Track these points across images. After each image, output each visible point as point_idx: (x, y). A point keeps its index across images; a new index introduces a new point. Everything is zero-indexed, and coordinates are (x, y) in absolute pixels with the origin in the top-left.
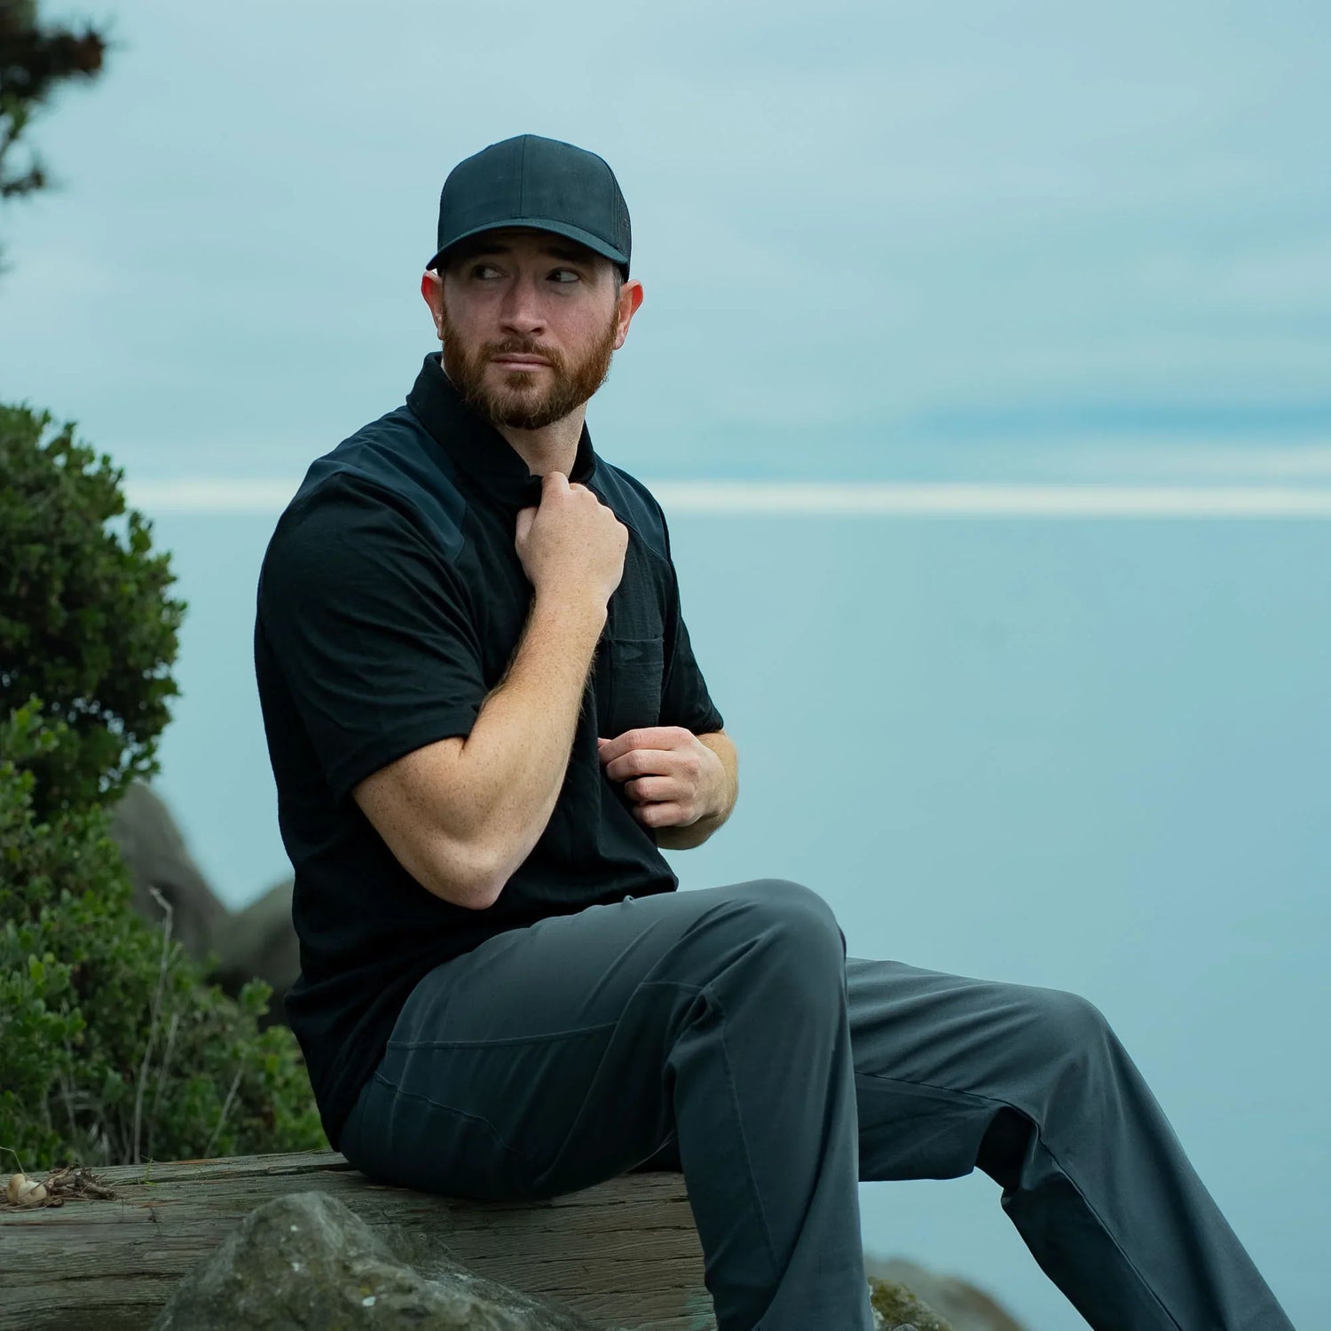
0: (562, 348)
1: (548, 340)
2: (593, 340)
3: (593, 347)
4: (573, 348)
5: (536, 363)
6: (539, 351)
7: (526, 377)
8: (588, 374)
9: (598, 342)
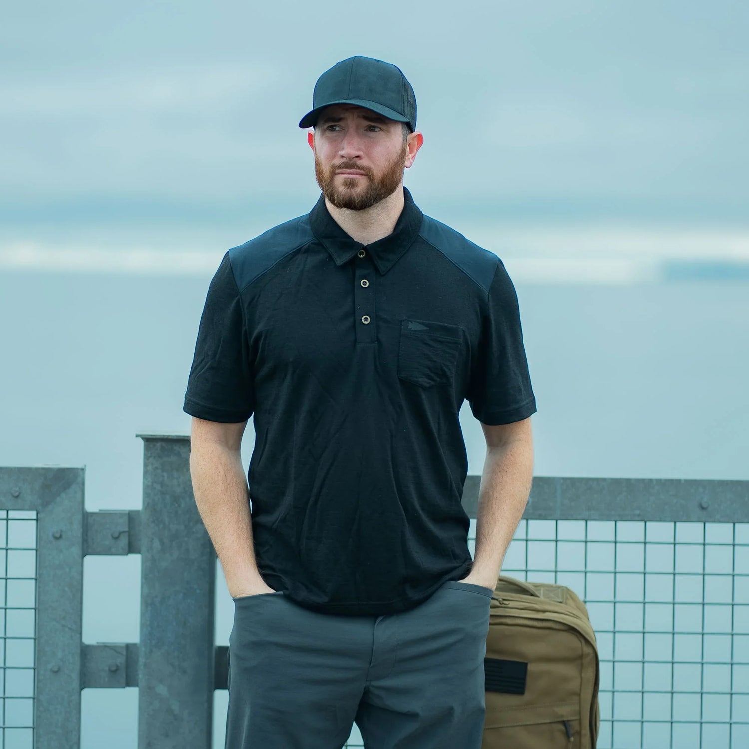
0: (372, 166)
1: (364, 162)
2: (389, 161)
3: (390, 165)
4: (378, 166)
5: (356, 174)
6: (359, 168)
7: (353, 182)
8: (387, 179)
9: (392, 162)
